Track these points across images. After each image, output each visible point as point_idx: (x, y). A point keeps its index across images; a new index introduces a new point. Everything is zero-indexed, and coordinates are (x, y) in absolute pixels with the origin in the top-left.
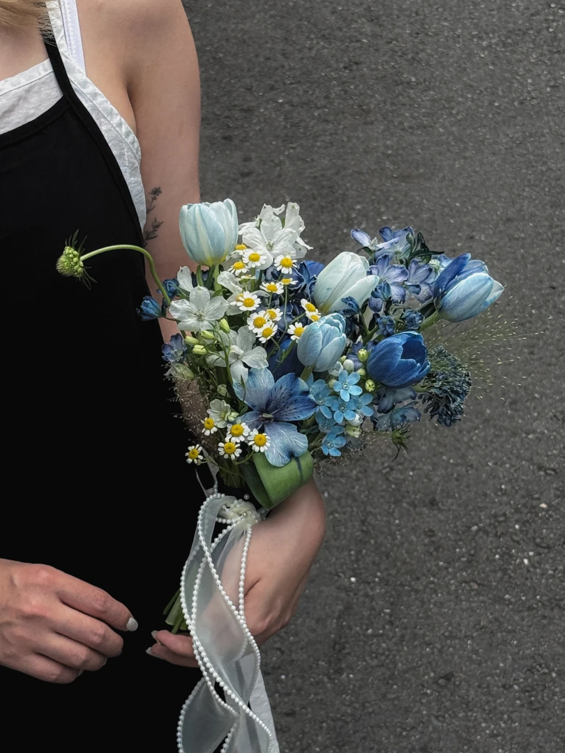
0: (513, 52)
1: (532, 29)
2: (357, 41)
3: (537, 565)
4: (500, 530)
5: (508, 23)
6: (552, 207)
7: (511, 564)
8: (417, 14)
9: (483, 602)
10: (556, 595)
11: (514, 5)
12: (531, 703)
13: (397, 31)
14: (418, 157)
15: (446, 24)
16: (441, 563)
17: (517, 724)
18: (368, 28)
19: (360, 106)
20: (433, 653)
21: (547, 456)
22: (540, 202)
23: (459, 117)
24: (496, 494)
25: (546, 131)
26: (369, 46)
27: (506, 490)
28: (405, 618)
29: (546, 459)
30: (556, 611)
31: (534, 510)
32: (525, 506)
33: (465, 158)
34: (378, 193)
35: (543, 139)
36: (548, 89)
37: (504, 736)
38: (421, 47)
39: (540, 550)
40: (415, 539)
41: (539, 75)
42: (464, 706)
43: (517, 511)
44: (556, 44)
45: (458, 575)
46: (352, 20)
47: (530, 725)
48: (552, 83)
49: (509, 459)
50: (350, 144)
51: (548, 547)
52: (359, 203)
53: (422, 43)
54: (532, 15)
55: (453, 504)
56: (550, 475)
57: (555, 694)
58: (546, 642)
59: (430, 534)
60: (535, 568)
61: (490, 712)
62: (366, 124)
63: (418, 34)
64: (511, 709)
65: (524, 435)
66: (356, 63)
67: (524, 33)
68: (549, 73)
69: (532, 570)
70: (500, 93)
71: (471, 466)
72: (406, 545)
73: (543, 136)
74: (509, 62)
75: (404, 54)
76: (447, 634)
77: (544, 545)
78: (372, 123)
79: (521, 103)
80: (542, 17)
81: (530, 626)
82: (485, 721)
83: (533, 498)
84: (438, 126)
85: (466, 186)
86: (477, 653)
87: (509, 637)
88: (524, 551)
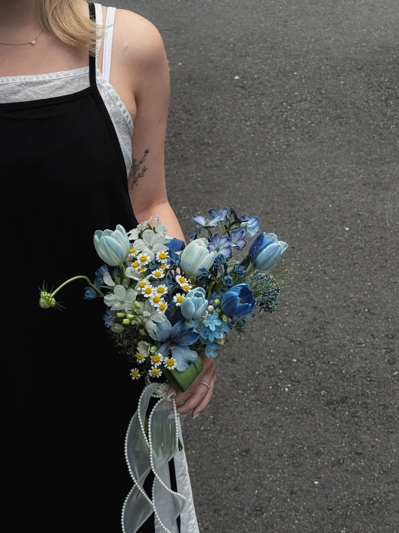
0: (264, 128)
1: (274, 116)
2: (179, 123)
3: (293, 391)
4: (271, 373)
5: (261, 113)
6: (290, 206)
7: (278, 391)
8: (211, 108)
9: (264, 411)
10: (304, 407)
11: (263, 104)
12: (294, 463)
13: (200, 117)
14: (216, 182)
15: (227, 114)
16: (240, 391)
17: (287, 475)
18: (184, 116)
19: (182, 156)
20: (238, 439)
21: (295, 334)
22: (283, 204)
23: (237, 161)
24: (268, 355)
25: (284, 168)
26: (186, 125)
27: (273, 352)
28: (222, 420)
29: (294, 336)
30: (305, 415)
31: (290, 362)
32: (284, 361)
33: (241, 182)
34: (194, 200)
35: (283, 172)
36: (284, 147)
37: (280, 481)
38: (214, 125)
39: (294, 383)
40: (225, 379)
41: (279, 140)
42: (257, 466)
43: (280, 363)
44: (287, 123)
45: (250, 397)
46: (175, 112)
47: (294, 475)
48: (286, 143)
49: (274, 336)
50: (178, 176)
51: (298, 382)
52: (184, 206)
53: (214, 123)
54: (273, 109)
55: (244, 361)
56: (297, 344)
57: (306, 458)
58: (300, 431)
59: (233, 376)
60: (292, 393)
61: (271, 469)
62: (186, 165)
63: (212, 119)
64: (283, 467)
65: (282, 324)
66: (179, 134)
67: (270, 118)
68: (284, 138)
69: (290, 394)
70: (258, 149)
71: (254, 340)
72: (220, 383)
73: (283, 170)
74: (262, 133)
75: (204, 129)
76: (245, 428)
77: (296, 381)
78: (189, 164)
79: (270, 153)
80: (279, 110)
81: (291, 423)
82: (269, 473)
83: (288, 357)
84: (225, 165)
85: (243, 196)
86: (262, 438)
87: (280, 429)
88: (285, 384)
